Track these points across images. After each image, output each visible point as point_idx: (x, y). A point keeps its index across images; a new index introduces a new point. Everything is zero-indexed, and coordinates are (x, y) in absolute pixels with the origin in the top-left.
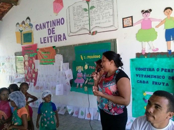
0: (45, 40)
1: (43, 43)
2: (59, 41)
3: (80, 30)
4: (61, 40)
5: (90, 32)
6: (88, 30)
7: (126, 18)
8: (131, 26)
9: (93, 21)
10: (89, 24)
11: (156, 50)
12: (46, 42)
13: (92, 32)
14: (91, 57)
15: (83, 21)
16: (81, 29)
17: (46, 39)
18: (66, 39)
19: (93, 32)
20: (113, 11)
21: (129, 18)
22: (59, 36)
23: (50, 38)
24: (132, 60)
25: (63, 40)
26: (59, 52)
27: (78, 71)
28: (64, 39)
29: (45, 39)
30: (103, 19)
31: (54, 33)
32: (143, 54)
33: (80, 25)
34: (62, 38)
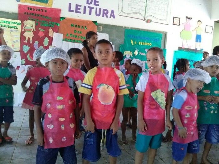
0: (80, 9)
1: (75, 11)
2: (103, 16)
3: (134, 13)
4: (107, 17)
5: (145, 19)
6: (143, 16)
7: (176, 18)
8: (178, 25)
9: (149, 9)
10: (145, 11)
11: (190, 47)
12: (80, 12)
13: (146, 19)
14: (142, 44)
15: (138, 5)
16: (136, 12)
17: (82, 8)
18: (114, 18)
19: (148, 20)
20: (168, 8)
21: (178, 19)
22: (104, 10)
23: (89, 9)
24: (175, 52)
25: (110, 17)
26: (101, 31)
27: (126, 56)
28: (112, 17)
29: (79, 7)
30: (158, 11)
31: (98, 5)
32: (183, 48)
33: (135, 8)
34: (109, 15)
